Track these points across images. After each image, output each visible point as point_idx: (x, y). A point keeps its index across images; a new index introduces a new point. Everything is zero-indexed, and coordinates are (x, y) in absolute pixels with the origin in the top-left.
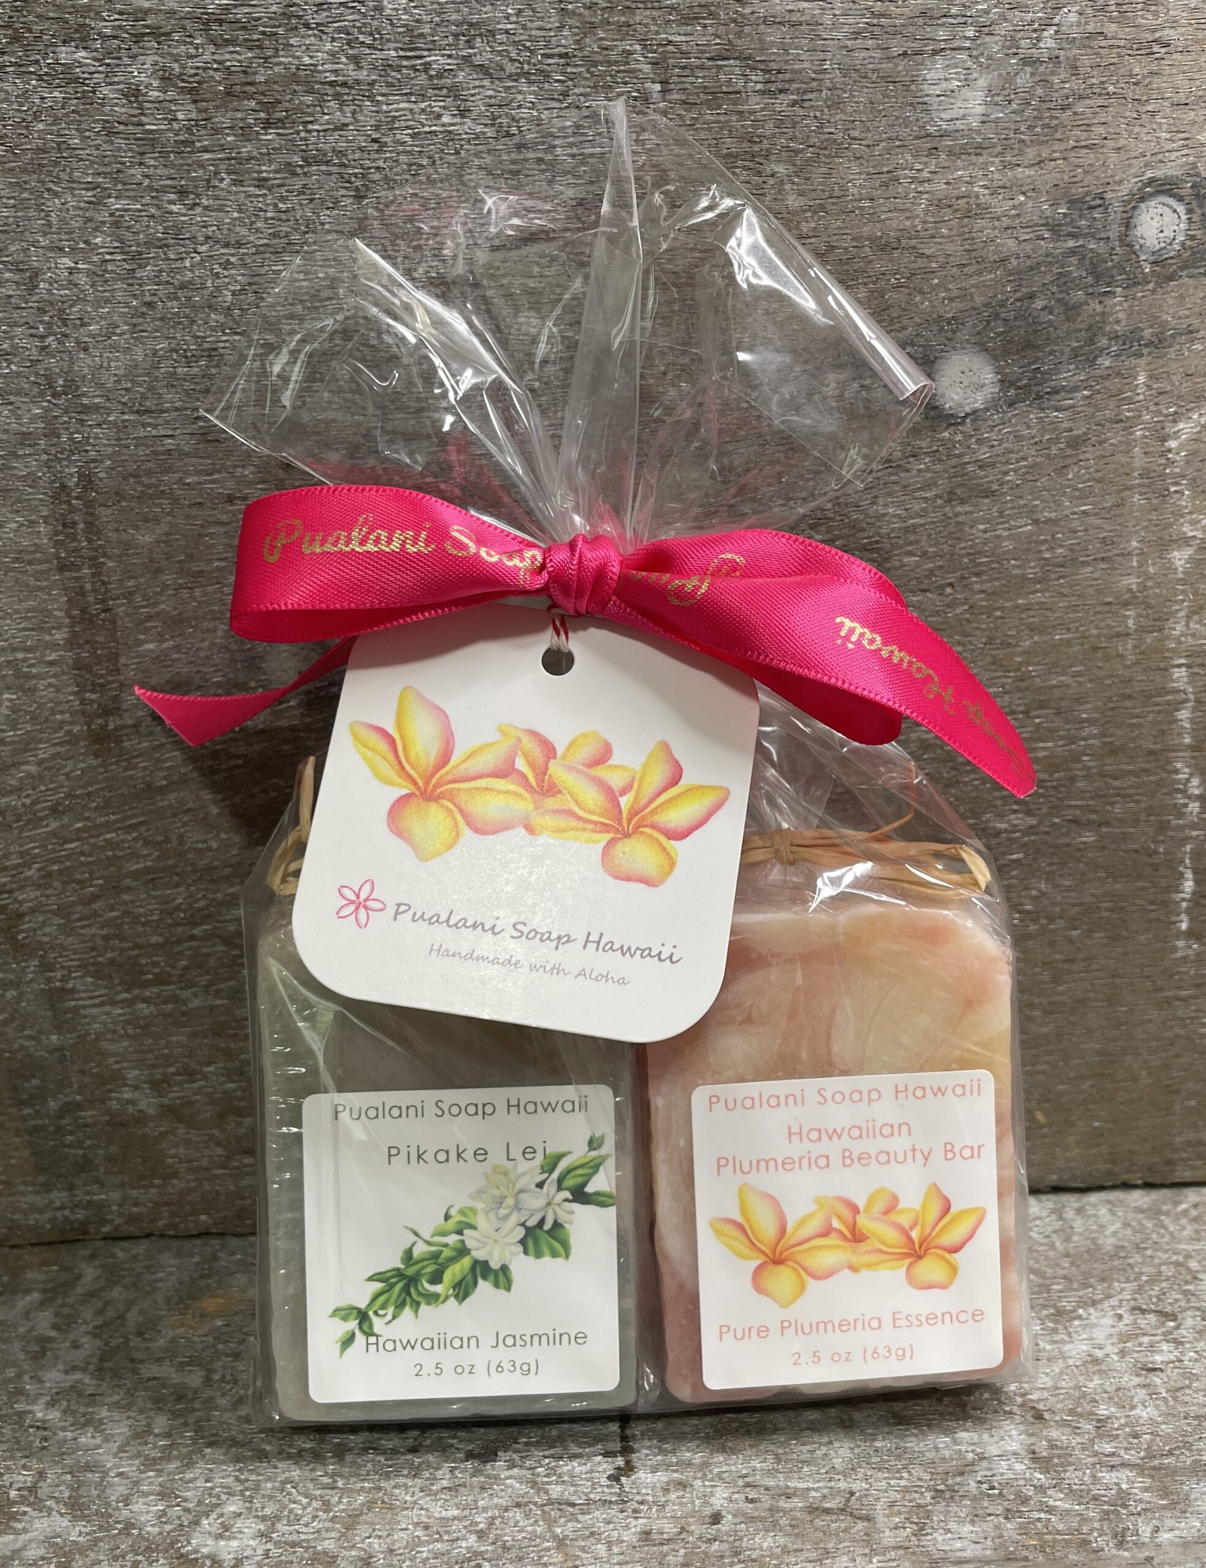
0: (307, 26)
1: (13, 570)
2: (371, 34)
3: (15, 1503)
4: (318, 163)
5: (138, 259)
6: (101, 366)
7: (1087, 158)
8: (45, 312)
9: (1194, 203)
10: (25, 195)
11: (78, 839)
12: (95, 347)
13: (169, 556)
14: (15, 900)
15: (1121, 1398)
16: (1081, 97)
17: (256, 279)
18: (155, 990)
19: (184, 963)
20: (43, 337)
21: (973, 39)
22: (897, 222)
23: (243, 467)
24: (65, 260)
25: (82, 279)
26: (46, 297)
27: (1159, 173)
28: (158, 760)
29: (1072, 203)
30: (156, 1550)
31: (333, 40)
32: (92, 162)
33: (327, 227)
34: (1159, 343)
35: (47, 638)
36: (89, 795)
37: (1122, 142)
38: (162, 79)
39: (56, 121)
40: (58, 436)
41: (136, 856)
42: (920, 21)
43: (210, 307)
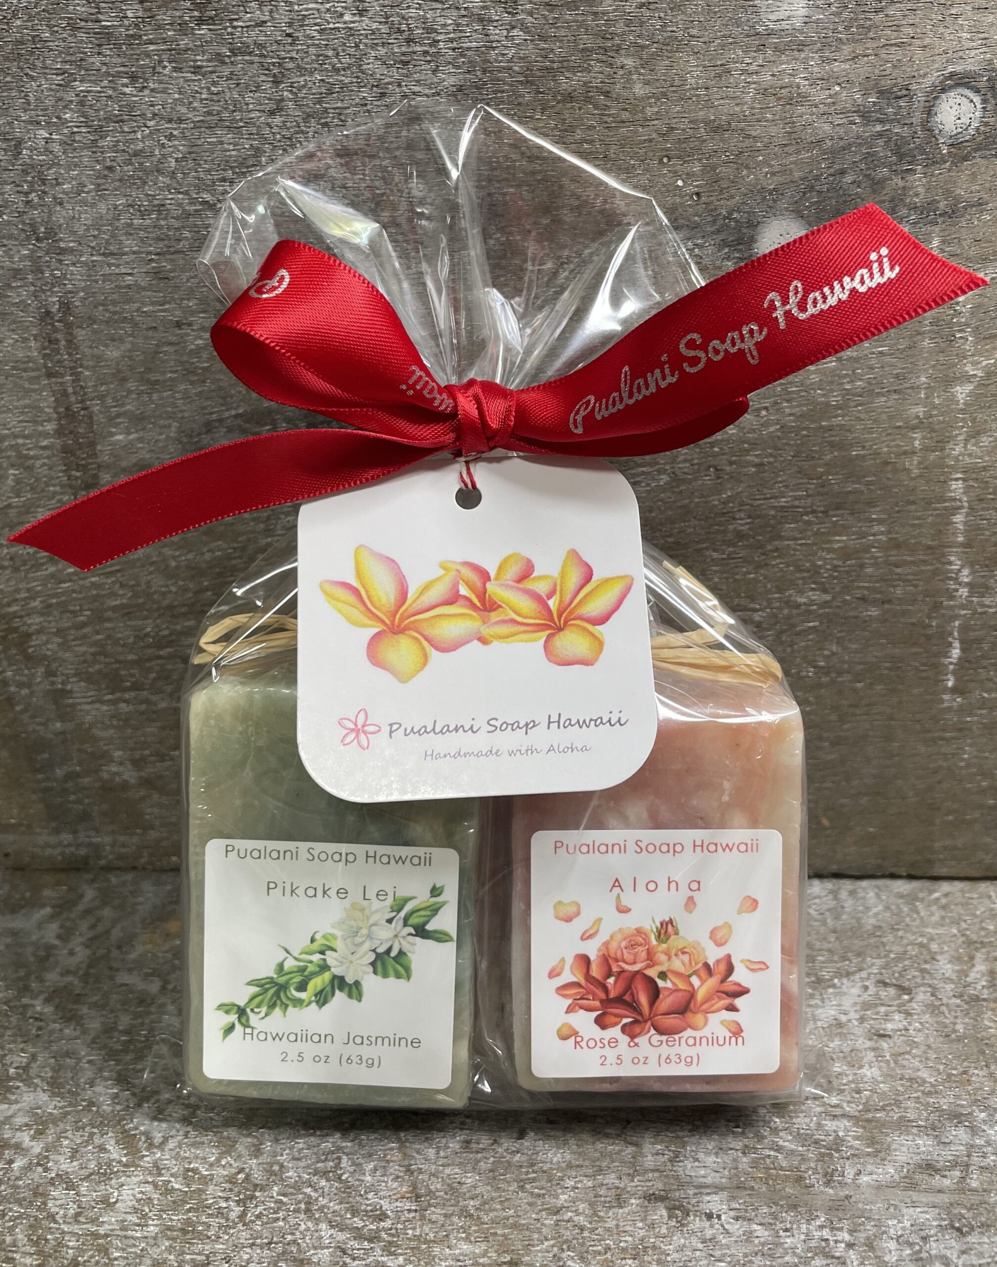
1: (12, 375)
4: (243, 54)
5: (100, 132)
6: (74, 217)
7: (896, 54)
8: (28, 173)
9: (989, 95)
10: (8, 79)
12: (68, 202)
13: (131, 368)
14: (25, 624)
15: (853, 1059)
17: (195, 149)
18: (133, 693)
19: (154, 675)
20: (27, 194)
22: (727, 108)
23: (188, 300)
24: (42, 132)
25: (56, 148)
26: (28, 161)
27: (959, 68)
29: (881, 93)
32: (60, 52)
33: (251, 106)
34: (952, 214)
35: (40, 428)
37: (927, 41)
39: (30, 18)
40: (42, 272)
43: (158, 171)
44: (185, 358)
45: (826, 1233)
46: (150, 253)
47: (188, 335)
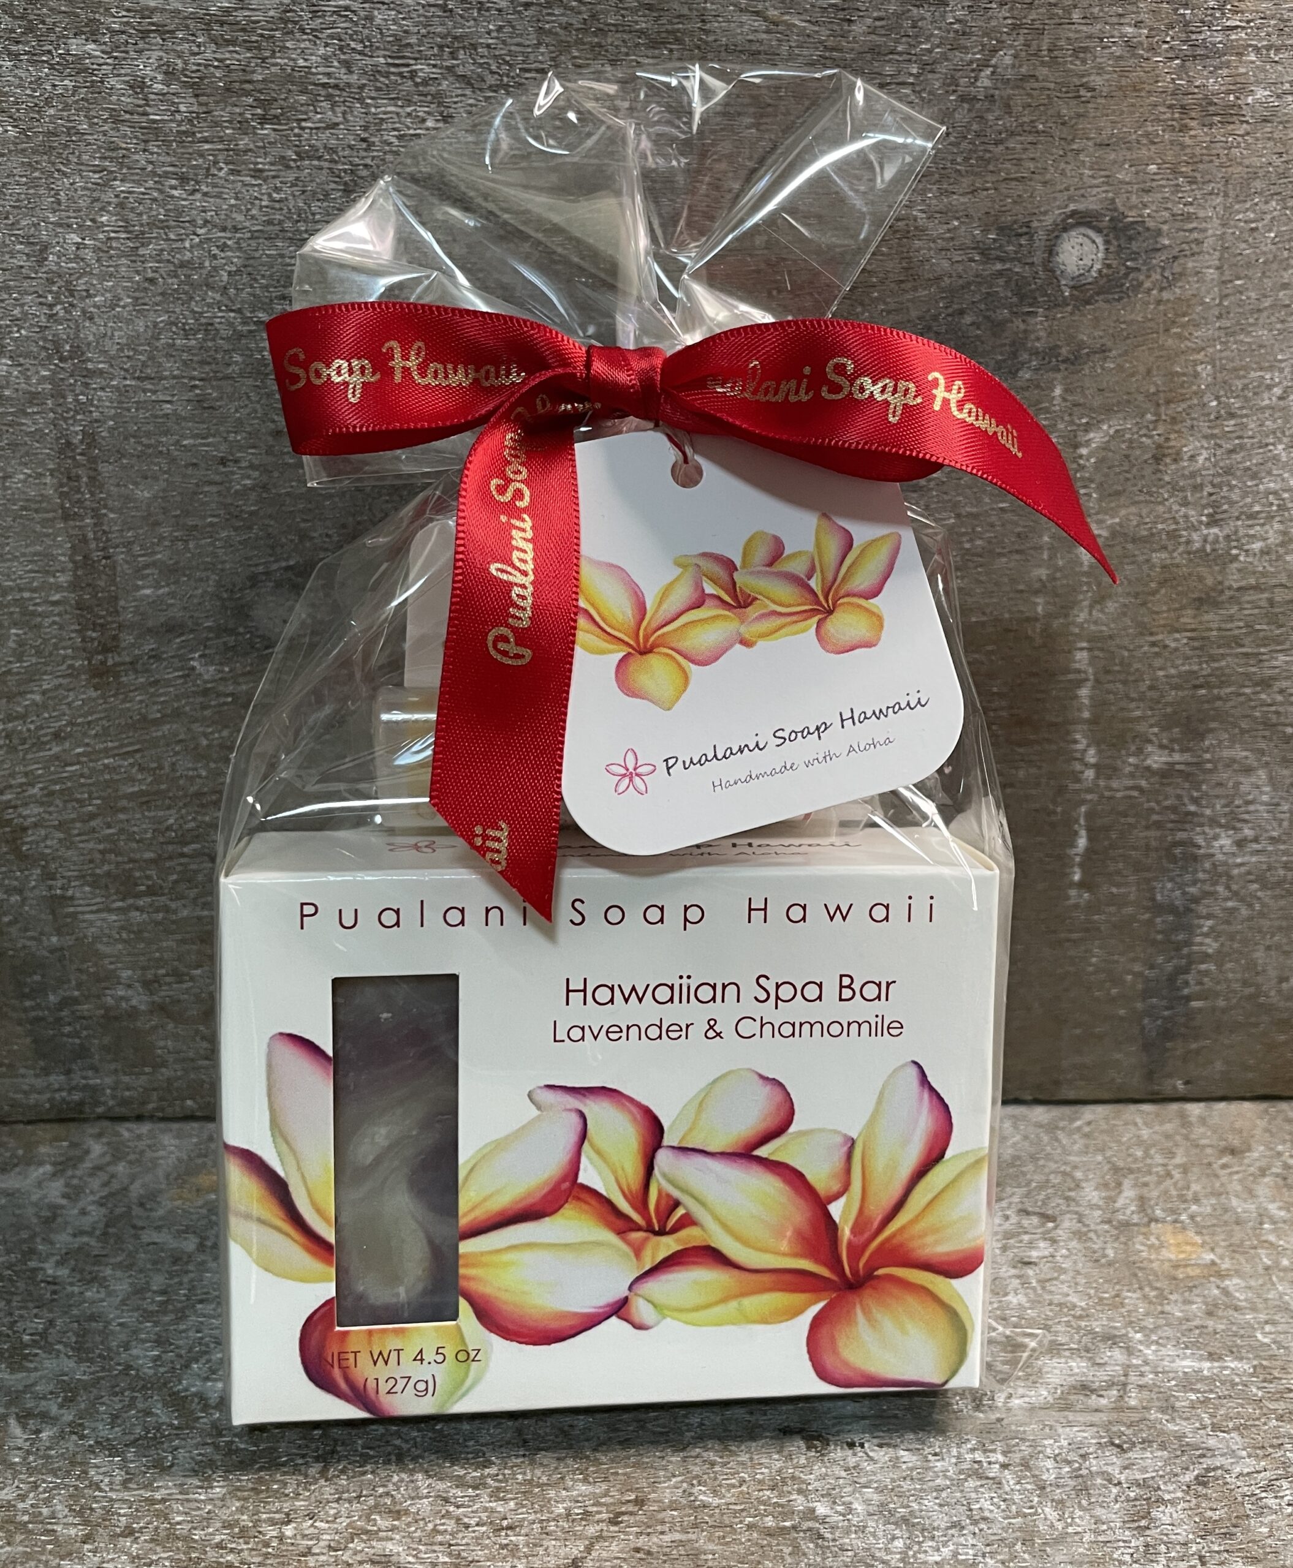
0: (303, 31)
1: (21, 517)
2: (362, 42)
4: (310, 158)
5: (141, 239)
6: (105, 335)
8: (54, 283)
9: (1112, 235)
10: (36, 174)
11: (78, 763)
12: (100, 317)
13: (165, 510)
14: (20, 816)
16: (1012, 134)
17: (251, 262)
18: (148, 900)
19: (175, 877)
20: (51, 306)
21: (917, 76)
24: (73, 236)
25: (89, 255)
26: (55, 268)
27: (1080, 206)
28: (153, 695)
29: (1001, 230)
31: (327, 45)
32: (100, 147)
33: (318, 217)
34: (1075, 360)
35: (52, 580)
36: (89, 723)
37: (1048, 177)
38: (166, 73)
39: (67, 107)
40: (64, 397)
41: (132, 780)
42: (869, 56)
43: (207, 285)
44: (229, 501)
45: (978, 1456)
46: (193, 378)
47: (233, 473)
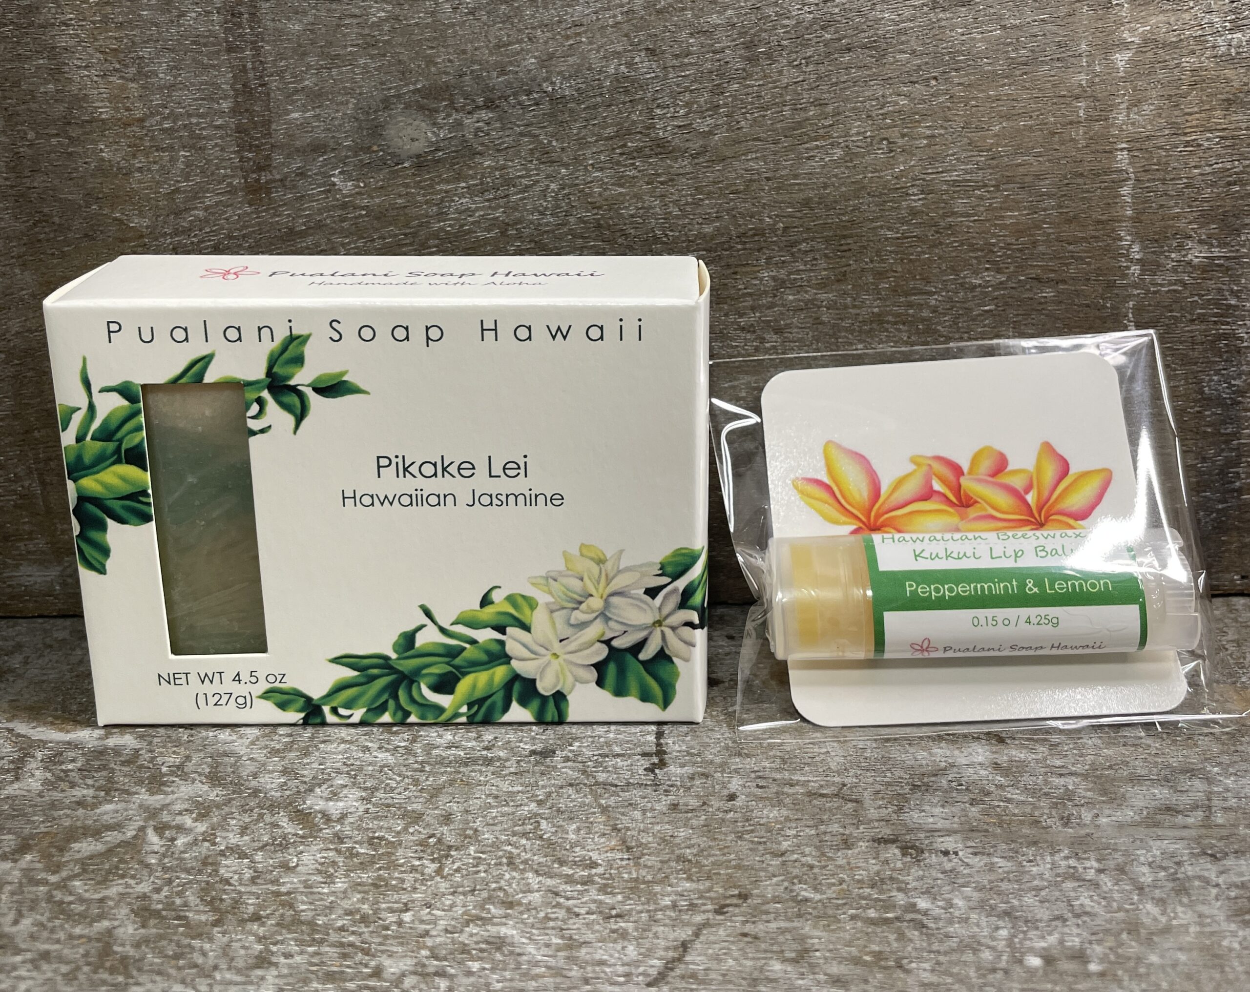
3: (166, 775)
30: (278, 807)
